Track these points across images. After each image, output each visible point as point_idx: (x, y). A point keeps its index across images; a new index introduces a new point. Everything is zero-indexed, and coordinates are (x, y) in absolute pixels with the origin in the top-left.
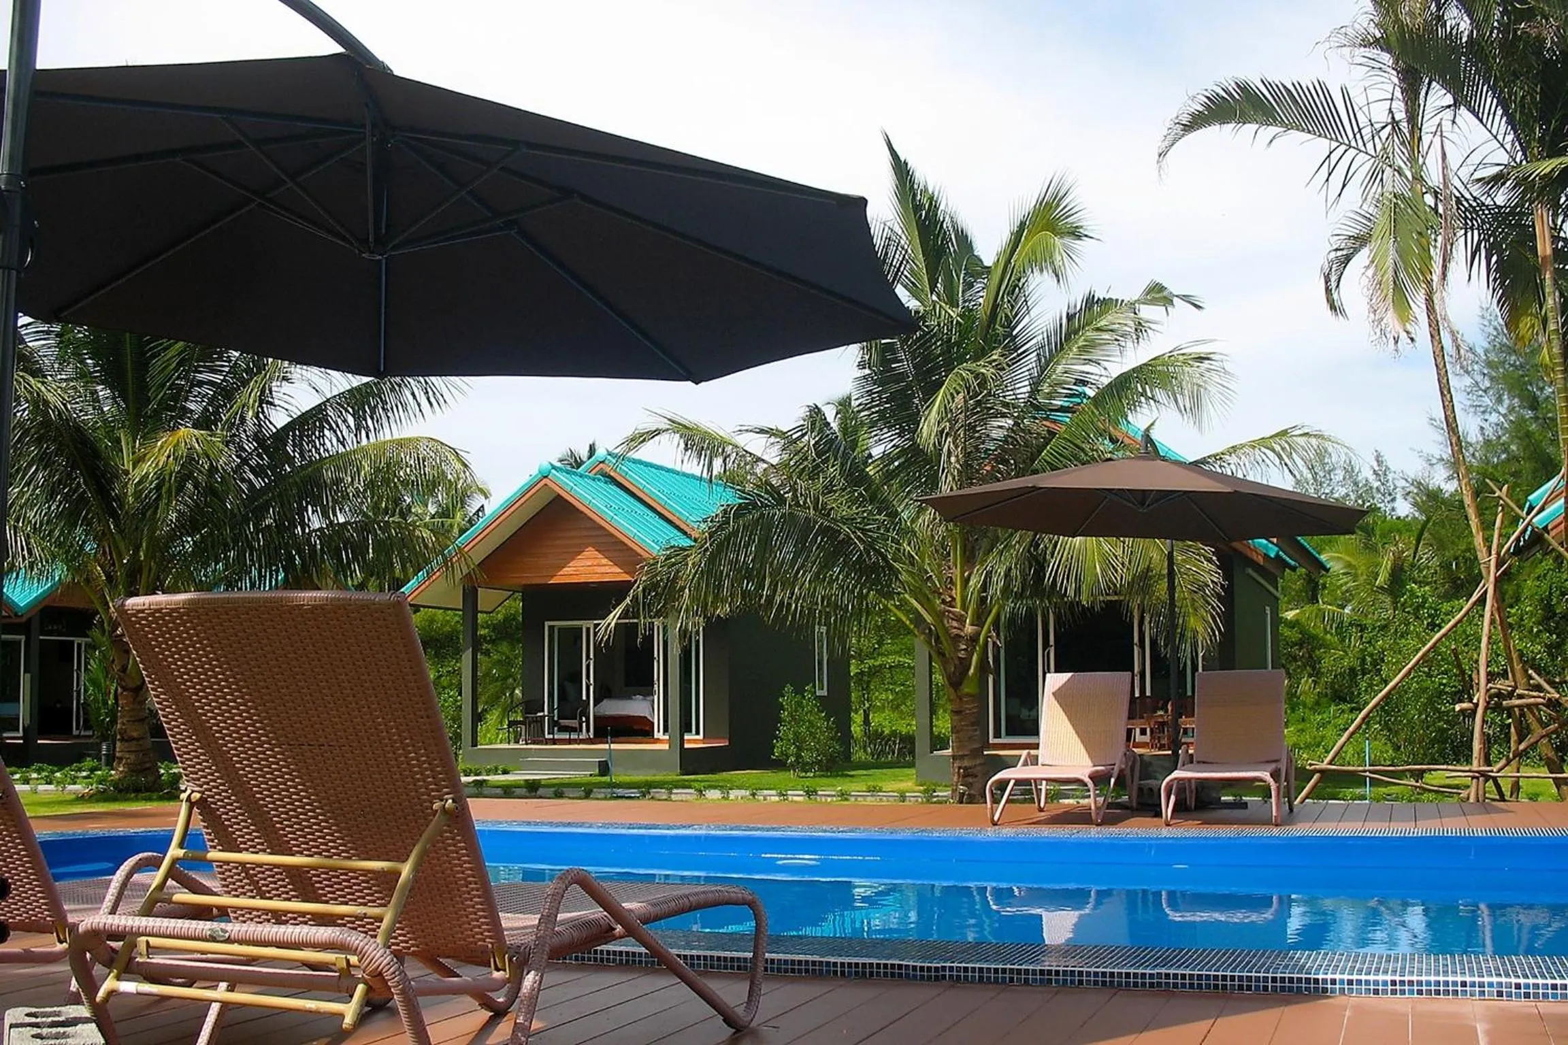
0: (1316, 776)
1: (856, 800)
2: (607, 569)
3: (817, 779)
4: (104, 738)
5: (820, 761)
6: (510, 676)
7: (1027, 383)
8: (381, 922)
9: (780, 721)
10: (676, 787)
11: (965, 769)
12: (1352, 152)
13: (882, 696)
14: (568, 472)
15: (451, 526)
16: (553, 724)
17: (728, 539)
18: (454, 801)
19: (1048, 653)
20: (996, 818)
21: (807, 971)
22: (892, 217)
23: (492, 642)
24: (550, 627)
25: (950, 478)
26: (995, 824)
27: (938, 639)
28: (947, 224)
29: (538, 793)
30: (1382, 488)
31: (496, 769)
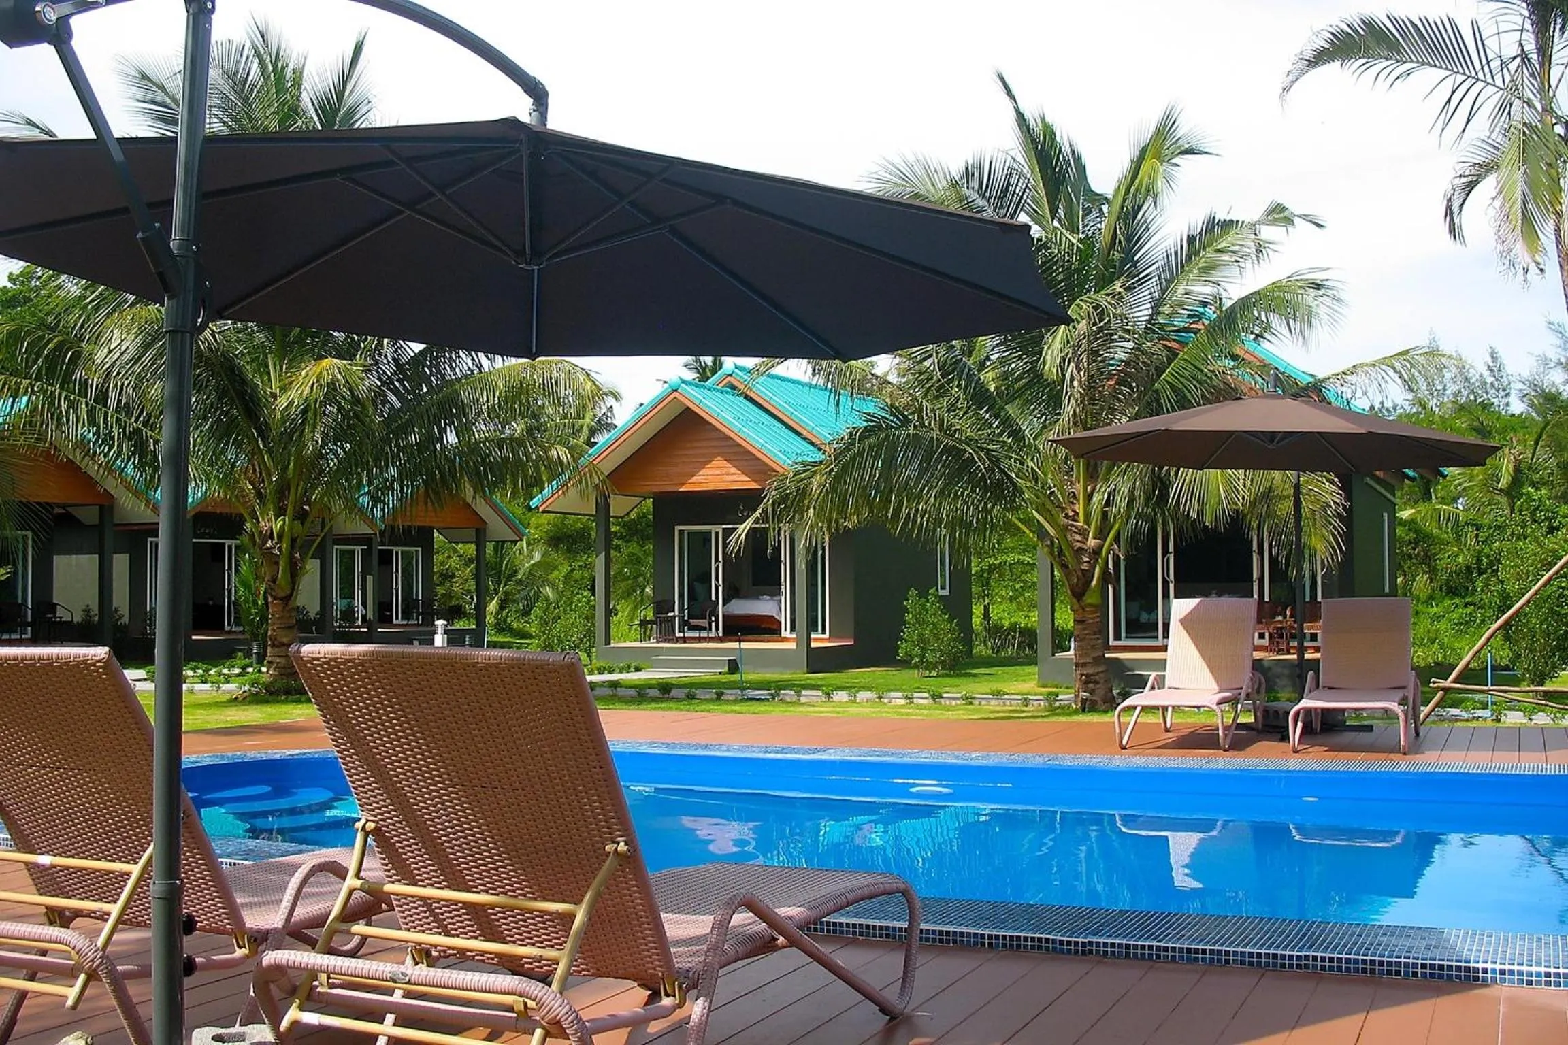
0: (1440, 694)
1: (980, 704)
2: (735, 478)
3: (940, 679)
4: (255, 637)
5: (944, 661)
6: (641, 575)
7: (1149, 305)
8: (558, 964)
9: (905, 623)
10: (804, 689)
11: (1087, 675)
12: (1480, 85)
13: (1002, 591)
14: (696, 386)
15: (582, 426)
16: (684, 623)
17: (853, 459)
18: (626, 844)
19: (1168, 560)
20: (1124, 742)
21: (955, 941)
22: (1014, 146)
23: (621, 538)
24: (680, 531)
25: (1072, 401)
26: (1123, 748)
27: (1061, 551)
28: (1066, 149)
29: (671, 694)
30: (1496, 384)
31: (629, 667)
